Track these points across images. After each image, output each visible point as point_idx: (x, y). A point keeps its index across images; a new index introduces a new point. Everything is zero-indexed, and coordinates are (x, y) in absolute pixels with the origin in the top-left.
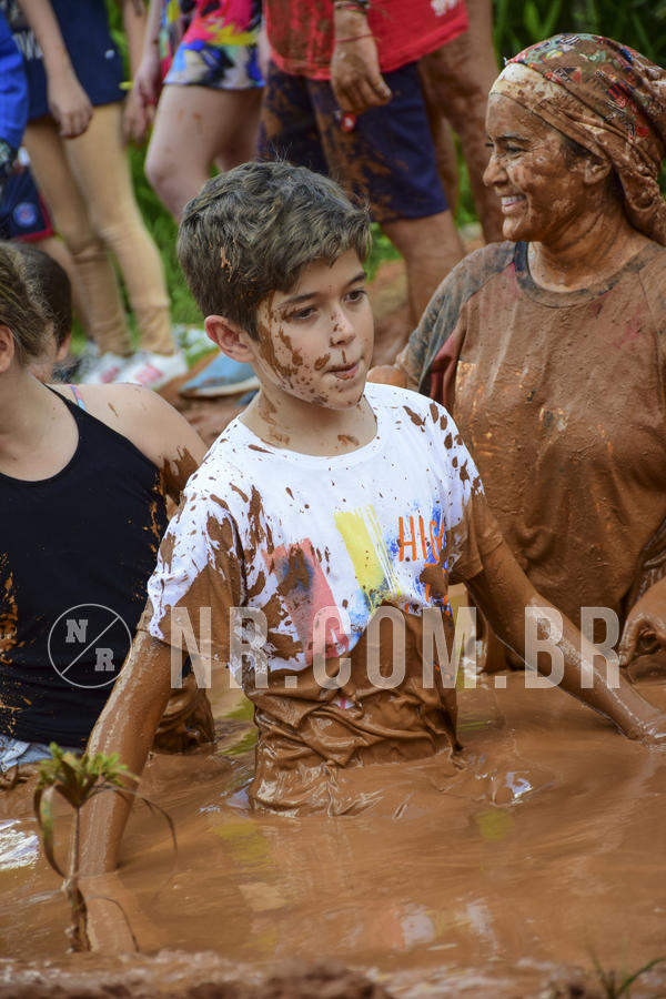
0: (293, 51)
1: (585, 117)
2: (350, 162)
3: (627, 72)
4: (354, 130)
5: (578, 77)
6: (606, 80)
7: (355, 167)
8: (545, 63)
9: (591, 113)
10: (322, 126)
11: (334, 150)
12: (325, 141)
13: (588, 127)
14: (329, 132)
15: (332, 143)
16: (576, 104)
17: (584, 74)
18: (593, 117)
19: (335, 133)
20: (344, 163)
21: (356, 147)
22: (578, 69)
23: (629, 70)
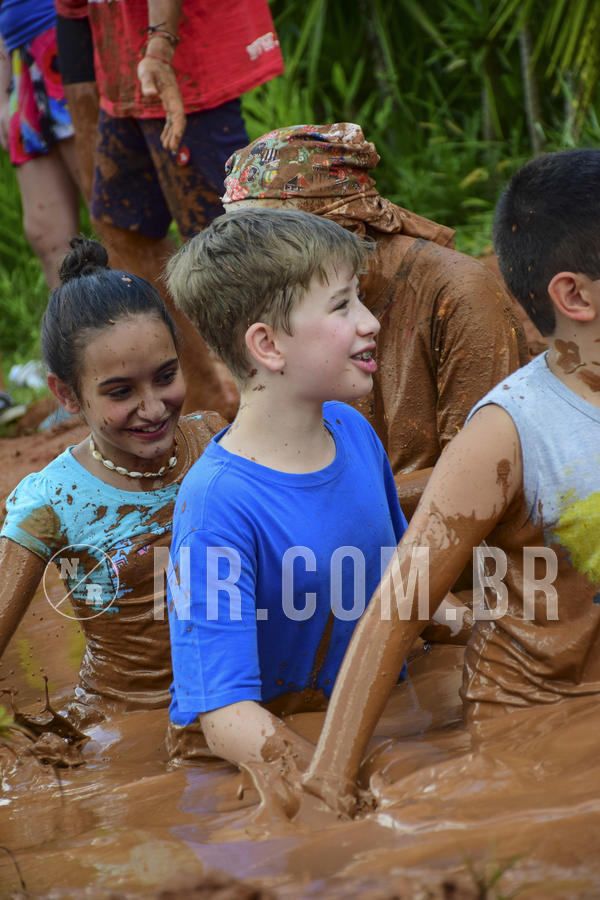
0: (122, 95)
1: (328, 206)
2: (186, 194)
3: (330, 150)
4: (189, 163)
5: (304, 181)
6: (323, 168)
7: (192, 196)
8: (271, 188)
9: (329, 200)
10: (158, 164)
11: (170, 184)
12: (161, 176)
13: (336, 211)
14: (164, 168)
15: (167, 177)
16: (316, 201)
17: (306, 176)
18: (333, 201)
19: (171, 167)
20: (180, 196)
21: (192, 179)
22: (300, 176)
23: (331, 147)
